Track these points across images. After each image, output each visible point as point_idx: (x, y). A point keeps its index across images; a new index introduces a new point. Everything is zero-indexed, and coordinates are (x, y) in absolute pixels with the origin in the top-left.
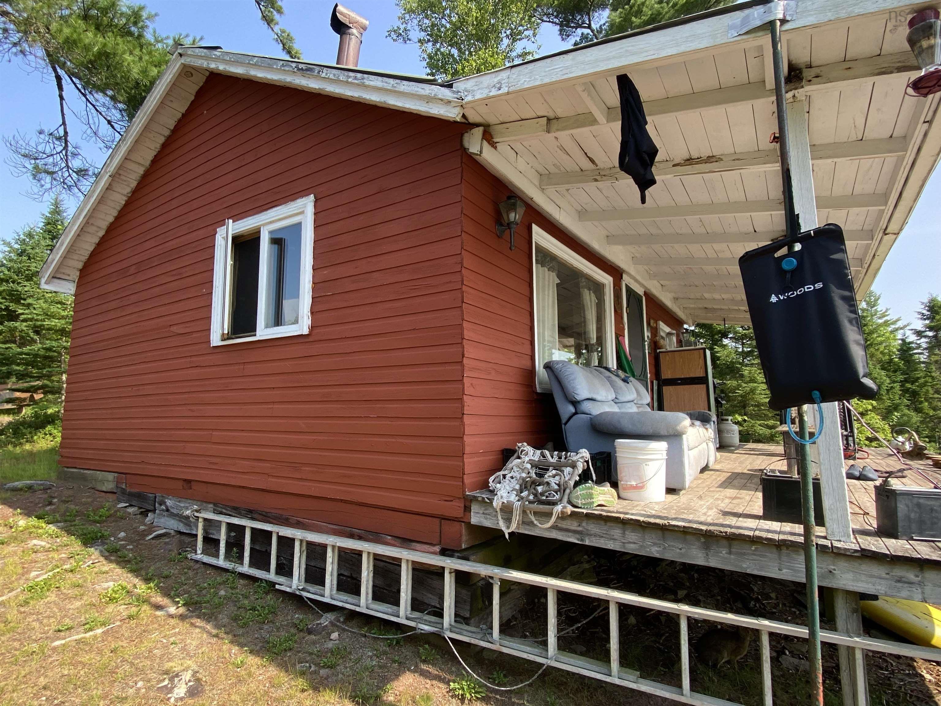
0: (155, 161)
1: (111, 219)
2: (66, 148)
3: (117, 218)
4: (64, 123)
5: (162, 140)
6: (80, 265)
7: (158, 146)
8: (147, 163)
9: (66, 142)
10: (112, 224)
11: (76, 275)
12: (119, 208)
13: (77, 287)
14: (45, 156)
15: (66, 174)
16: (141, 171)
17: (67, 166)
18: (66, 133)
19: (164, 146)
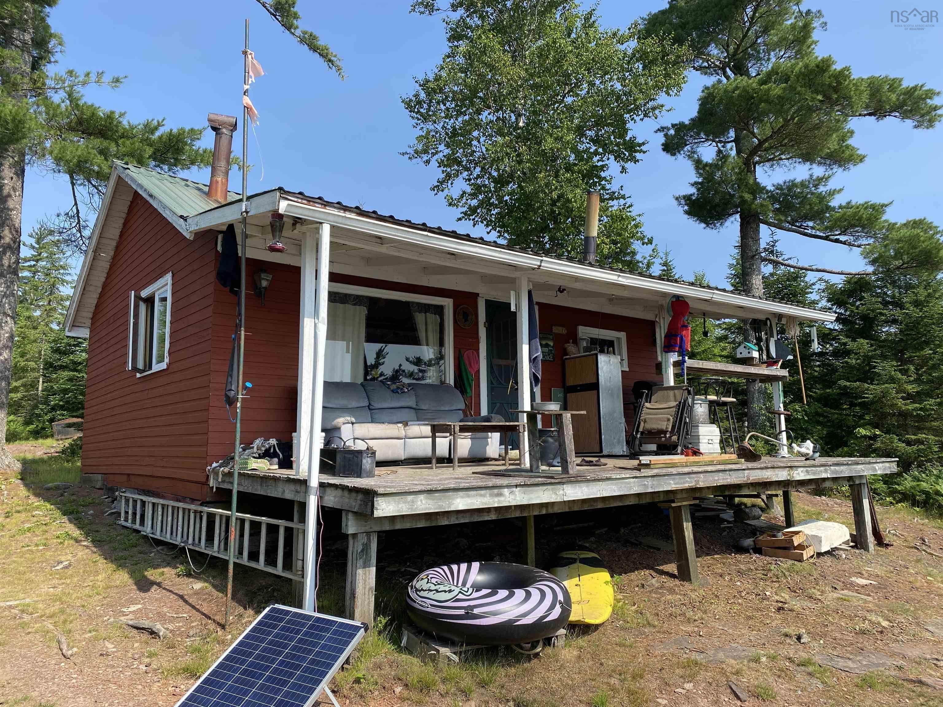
0: (121, 236)
1: (103, 279)
2: (79, 222)
3: (107, 278)
4: (76, 204)
5: (122, 221)
6: (91, 315)
7: (121, 225)
8: (117, 237)
9: (78, 217)
10: (104, 283)
11: (88, 322)
12: (107, 271)
13: (90, 332)
14: (65, 231)
15: (81, 242)
16: (114, 244)
17: (81, 236)
18: (78, 211)
19: (125, 224)
